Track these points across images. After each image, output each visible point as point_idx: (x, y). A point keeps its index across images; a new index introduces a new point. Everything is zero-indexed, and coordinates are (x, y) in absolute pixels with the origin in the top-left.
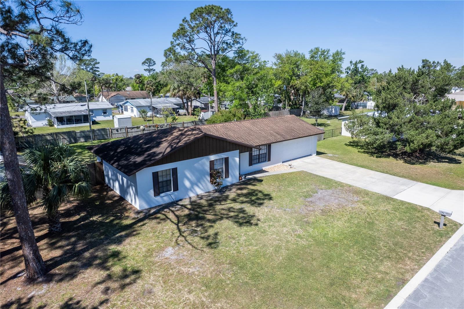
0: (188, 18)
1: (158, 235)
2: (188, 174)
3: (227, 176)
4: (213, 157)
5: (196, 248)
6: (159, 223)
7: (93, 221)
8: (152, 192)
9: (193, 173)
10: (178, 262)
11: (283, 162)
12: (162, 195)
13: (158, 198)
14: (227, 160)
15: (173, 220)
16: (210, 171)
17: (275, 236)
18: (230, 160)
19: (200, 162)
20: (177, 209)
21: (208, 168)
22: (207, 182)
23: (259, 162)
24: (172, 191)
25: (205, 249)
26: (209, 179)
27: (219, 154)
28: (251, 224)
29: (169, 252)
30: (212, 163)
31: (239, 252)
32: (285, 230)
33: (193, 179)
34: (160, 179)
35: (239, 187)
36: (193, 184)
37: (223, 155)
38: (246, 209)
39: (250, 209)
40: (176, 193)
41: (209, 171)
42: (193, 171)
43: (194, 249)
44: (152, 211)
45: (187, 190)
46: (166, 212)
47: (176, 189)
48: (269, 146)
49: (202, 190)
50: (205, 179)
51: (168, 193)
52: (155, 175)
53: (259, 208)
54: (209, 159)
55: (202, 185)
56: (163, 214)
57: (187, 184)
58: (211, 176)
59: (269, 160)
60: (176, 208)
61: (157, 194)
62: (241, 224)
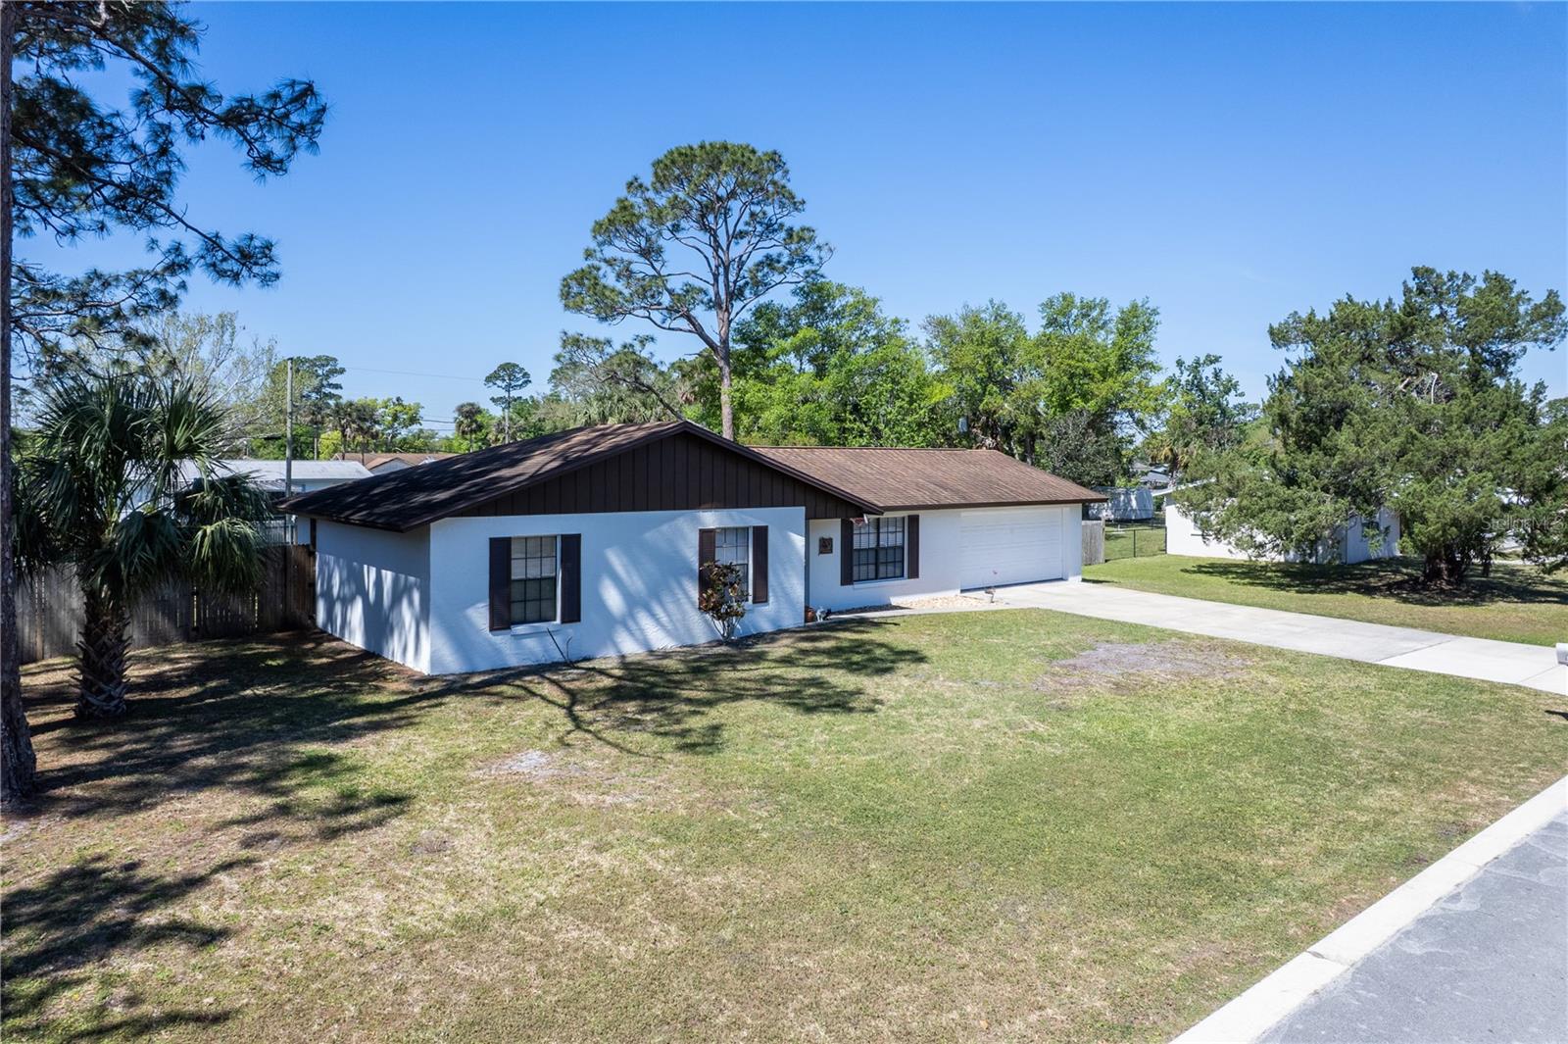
0: (647, 179)
1: (491, 726)
2: (616, 560)
3: (761, 598)
4: (711, 519)
5: (629, 751)
6: (497, 704)
8: (479, 615)
9: (634, 562)
10: (561, 782)
11: (962, 591)
12: (520, 629)
13: (501, 640)
14: (761, 535)
15: (552, 699)
16: (701, 565)
17: (941, 735)
18: (773, 538)
19: (665, 528)
20: (569, 677)
21: (692, 555)
22: (687, 607)
23: (877, 578)
24: (558, 621)
25: (668, 756)
26: (694, 593)
27: (734, 512)
28: (851, 710)
29: (530, 761)
30: (707, 538)
31: (802, 765)
32: (977, 724)
33: (637, 584)
34: (518, 571)
35: (803, 635)
36: (633, 602)
37: (749, 517)
38: (831, 679)
39: (841, 680)
40: (571, 629)
41: (696, 566)
42: (633, 550)
43: (625, 754)
44: (477, 679)
45: (611, 622)
46: (530, 682)
47: (572, 614)
48: (912, 514)
49: (668, 632)
50: (678, 591)
51: (543, 626)
52: (500, 550)
53: (877, 679)
54: (697, 520)
55: (666, 611)
56: (518, 686)
57: (613, 599)
58: (705, 582)
59: (914, 573)
60: (564, 675)
61: (501, 621)
62: (810, 710)
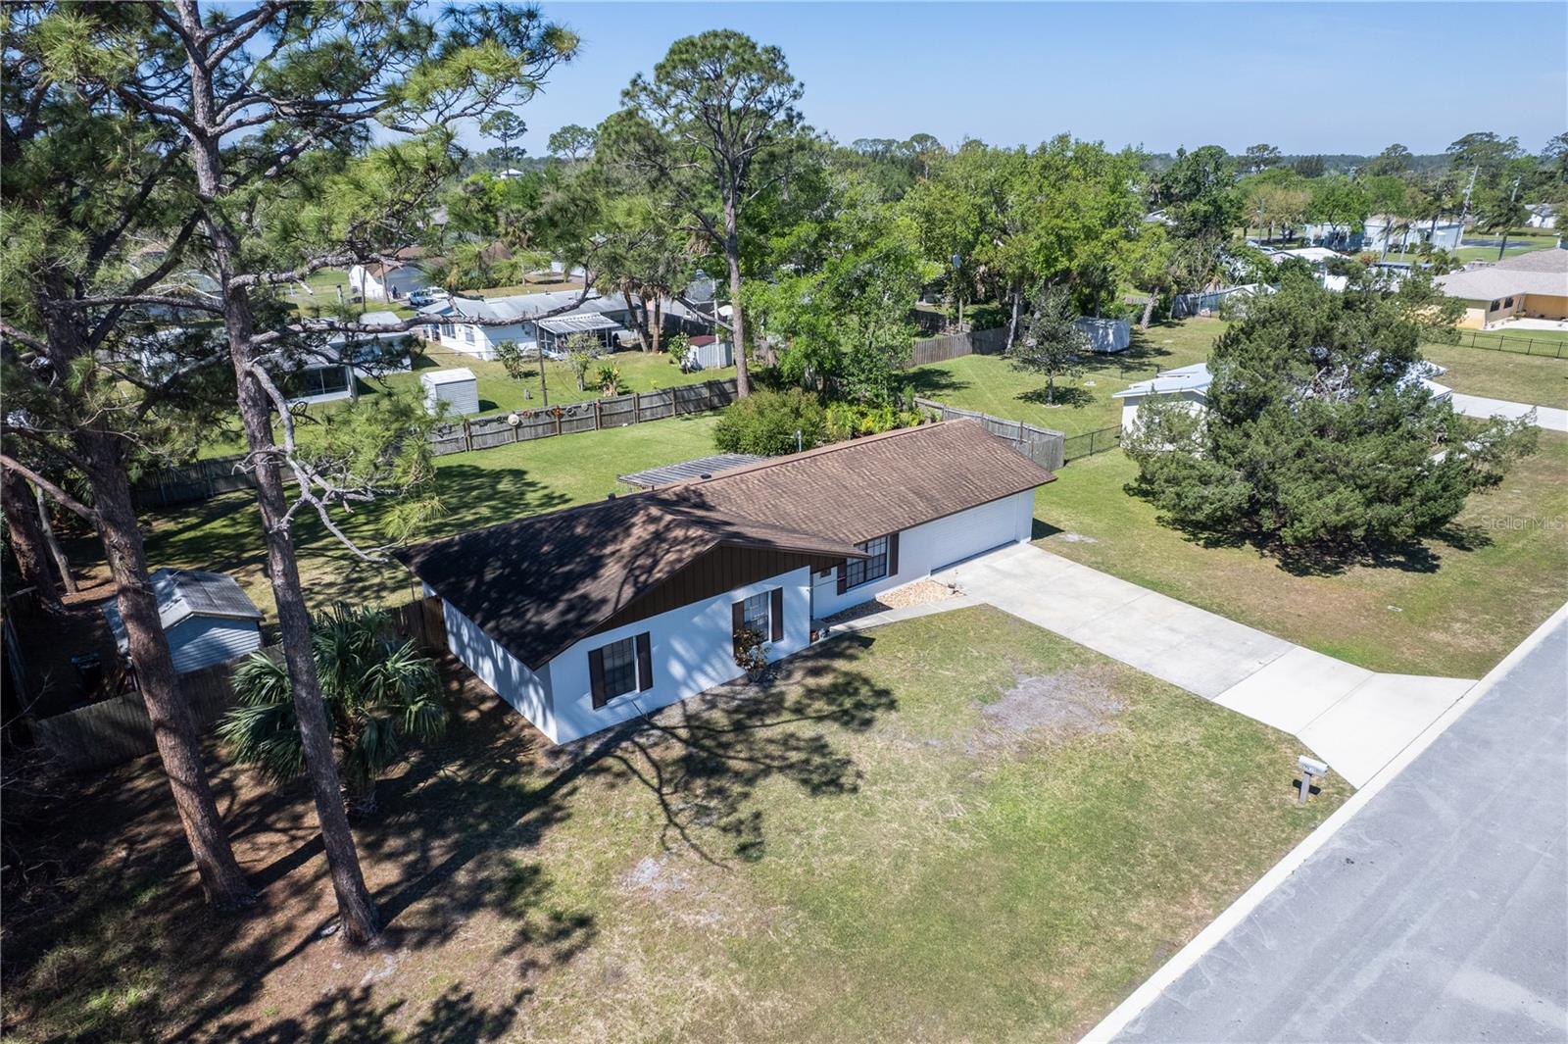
1: (615, 821)
2: (679, 646)
3: (778, 635)
4: (741, 594)
5: (710, 860)
6: (612, 786)
7: (448, 782)
8: (587, 701)
9: (691, 643)
10: (672, 897)
11: (933, 573)
12: (613, 702)
13: (603, 712)
14: (777, 596)
15: (647, 778)
16: (734, 632)
17: (895, 825)
18: (786, 595)
19: (708, 610)
20: (652, 740)
21: (727, 625)
22: (725, 657)
23: (865, 580)
24: (638, 690)
25: (730, 864)
26: (731, 649)
27: (757, 584)
28: (841, 788)
29: (648, 870)
30: (738, 609)
31: (810, 872)
32: (922, 805)
33: (692, 656)
34: (608, 664)
35: (810, 664)
36: (690, 669)
37: (768, 586)
38: (829, 739)
39: (840, 740)
40: (647, 694)
41: (731, 629)
42: (689, 634)
43: (706, 862)
44: (591, 748)
45: (676, 684)
46: (626, 750)
47: (647, 684)
48: (894, 539)
49: (713, 679)
50: (721, 652)
51: (628, 696)
52: (596, 658)
53: (860, 738)
54: (730, 598)
55: (714, 669)
56: (620, 758)
57: (677, 670)
58: (737, 642)
59: (894, 571)
60: (649, 736)
61: (599, 702)
62: (816, 790)
